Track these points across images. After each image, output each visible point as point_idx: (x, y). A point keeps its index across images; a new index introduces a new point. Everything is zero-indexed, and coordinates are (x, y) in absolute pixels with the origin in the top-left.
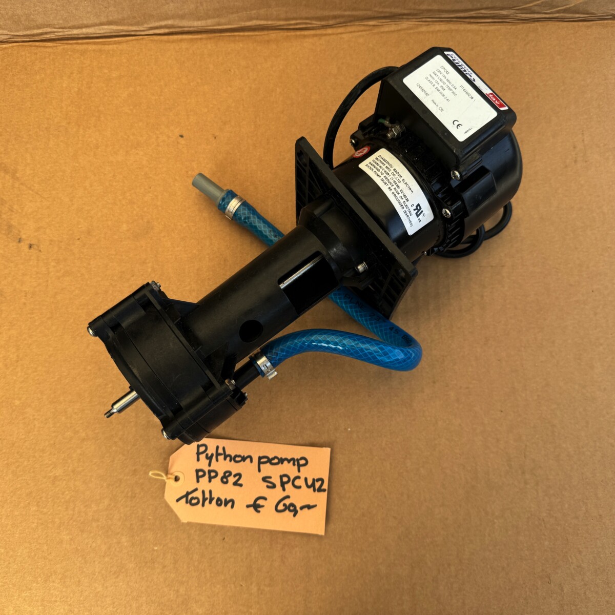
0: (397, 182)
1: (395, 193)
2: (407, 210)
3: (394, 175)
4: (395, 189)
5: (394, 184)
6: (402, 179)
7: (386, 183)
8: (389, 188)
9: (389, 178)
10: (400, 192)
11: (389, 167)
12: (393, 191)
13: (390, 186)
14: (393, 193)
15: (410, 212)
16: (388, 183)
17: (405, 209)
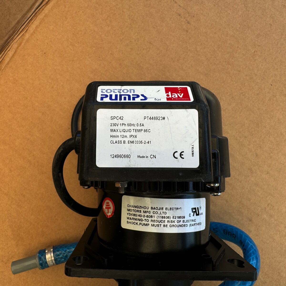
0: (164, 215)
1: (172, 224)
2: (190, 223)
3: (157, 213)
4: (168, 221)
5: (164, 219)
6: (164, 209)
7: (158, 225)
8: (164, 226)
9: (156, 219)
10: (174, 220)
11: (146, 210)
12: (169, 224)
13: (163, 224)
14: (171, 226)
15: (193, 220)
16: (159, 224)
17: (188, 224)
